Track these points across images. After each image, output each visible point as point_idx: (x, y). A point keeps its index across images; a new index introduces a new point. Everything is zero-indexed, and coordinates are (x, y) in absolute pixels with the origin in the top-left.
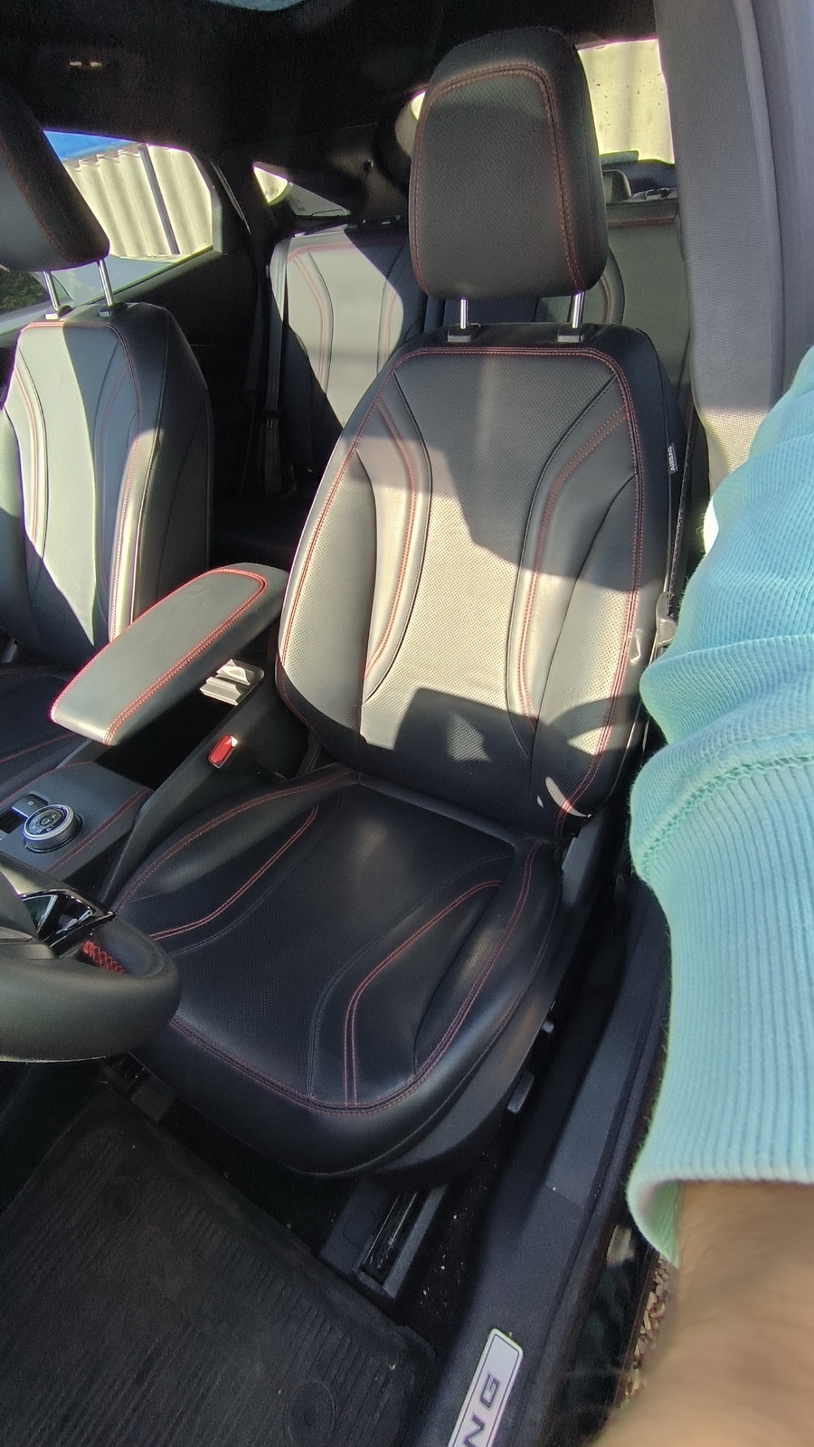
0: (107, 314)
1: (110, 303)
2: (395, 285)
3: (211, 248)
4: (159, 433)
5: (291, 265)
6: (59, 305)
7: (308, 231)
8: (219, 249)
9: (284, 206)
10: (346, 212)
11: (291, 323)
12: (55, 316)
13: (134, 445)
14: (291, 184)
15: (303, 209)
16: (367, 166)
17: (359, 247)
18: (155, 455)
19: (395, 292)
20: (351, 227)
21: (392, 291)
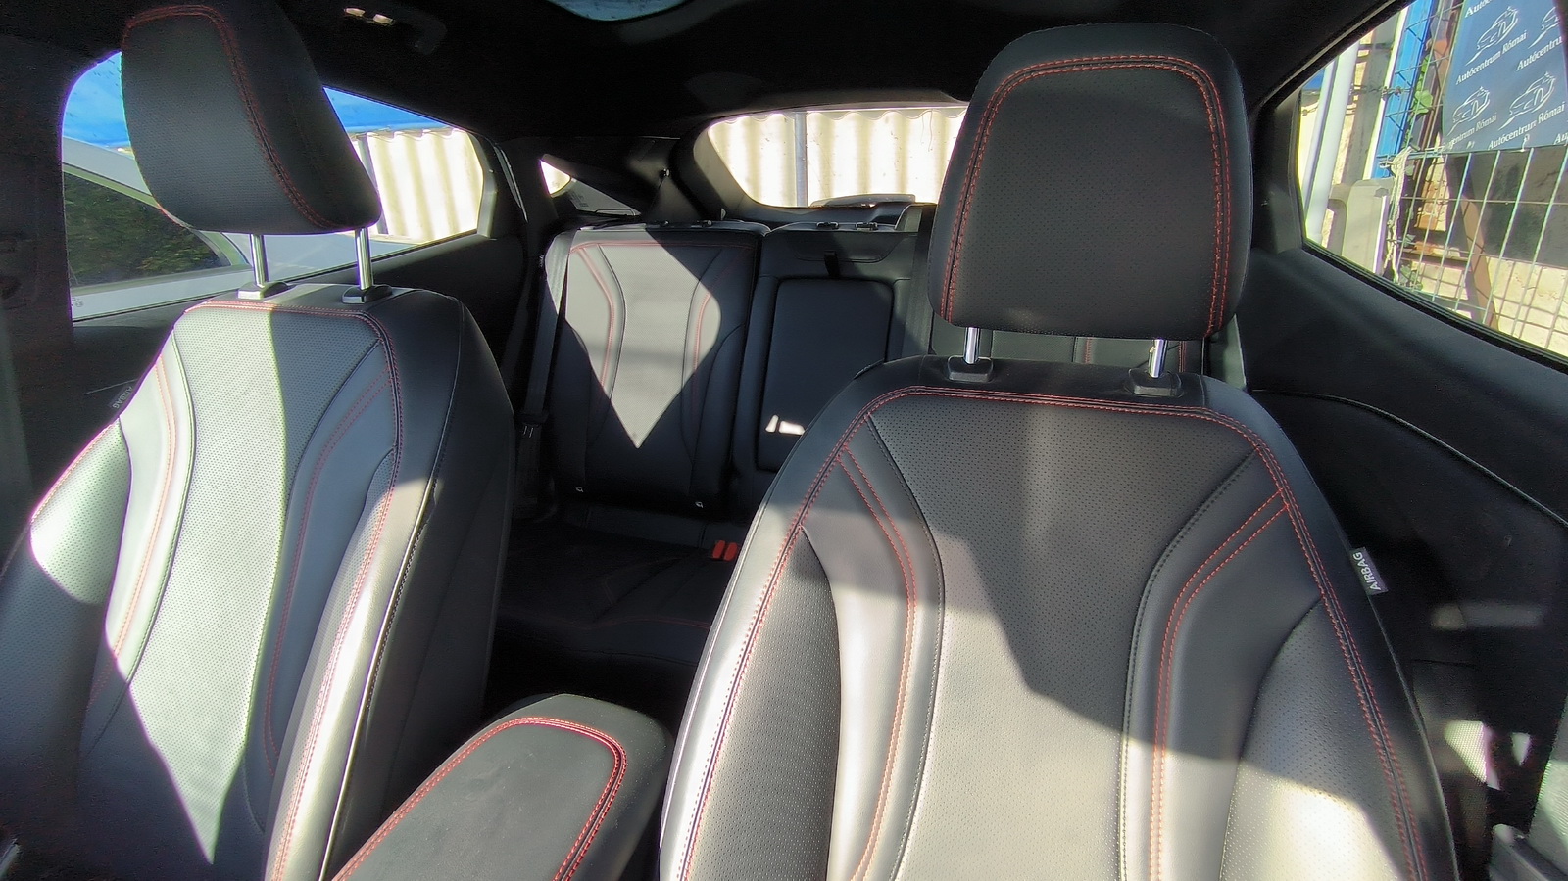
0: (358, 300)
1: (363, 286)
2: (709, 288)
3: (475, 232)
4: (433, 485)
5: (574, 259)
6: (266, 278)
7: (597, 226)
8: (485, 233)
9: (565, 199)
10: (635, 213)
11: (568, 317)
12: (257, 295)
13: (379, 508)
14: (574, 181)
15: (585, 205)
16: (662, 174)
17: (664, 245)
18: (423, 521)
19: (709, 295)
20: (649, 226)
21: (703, 293)
